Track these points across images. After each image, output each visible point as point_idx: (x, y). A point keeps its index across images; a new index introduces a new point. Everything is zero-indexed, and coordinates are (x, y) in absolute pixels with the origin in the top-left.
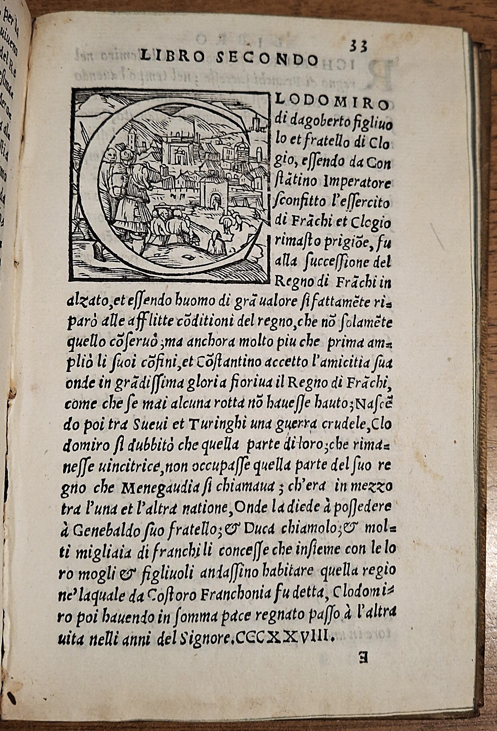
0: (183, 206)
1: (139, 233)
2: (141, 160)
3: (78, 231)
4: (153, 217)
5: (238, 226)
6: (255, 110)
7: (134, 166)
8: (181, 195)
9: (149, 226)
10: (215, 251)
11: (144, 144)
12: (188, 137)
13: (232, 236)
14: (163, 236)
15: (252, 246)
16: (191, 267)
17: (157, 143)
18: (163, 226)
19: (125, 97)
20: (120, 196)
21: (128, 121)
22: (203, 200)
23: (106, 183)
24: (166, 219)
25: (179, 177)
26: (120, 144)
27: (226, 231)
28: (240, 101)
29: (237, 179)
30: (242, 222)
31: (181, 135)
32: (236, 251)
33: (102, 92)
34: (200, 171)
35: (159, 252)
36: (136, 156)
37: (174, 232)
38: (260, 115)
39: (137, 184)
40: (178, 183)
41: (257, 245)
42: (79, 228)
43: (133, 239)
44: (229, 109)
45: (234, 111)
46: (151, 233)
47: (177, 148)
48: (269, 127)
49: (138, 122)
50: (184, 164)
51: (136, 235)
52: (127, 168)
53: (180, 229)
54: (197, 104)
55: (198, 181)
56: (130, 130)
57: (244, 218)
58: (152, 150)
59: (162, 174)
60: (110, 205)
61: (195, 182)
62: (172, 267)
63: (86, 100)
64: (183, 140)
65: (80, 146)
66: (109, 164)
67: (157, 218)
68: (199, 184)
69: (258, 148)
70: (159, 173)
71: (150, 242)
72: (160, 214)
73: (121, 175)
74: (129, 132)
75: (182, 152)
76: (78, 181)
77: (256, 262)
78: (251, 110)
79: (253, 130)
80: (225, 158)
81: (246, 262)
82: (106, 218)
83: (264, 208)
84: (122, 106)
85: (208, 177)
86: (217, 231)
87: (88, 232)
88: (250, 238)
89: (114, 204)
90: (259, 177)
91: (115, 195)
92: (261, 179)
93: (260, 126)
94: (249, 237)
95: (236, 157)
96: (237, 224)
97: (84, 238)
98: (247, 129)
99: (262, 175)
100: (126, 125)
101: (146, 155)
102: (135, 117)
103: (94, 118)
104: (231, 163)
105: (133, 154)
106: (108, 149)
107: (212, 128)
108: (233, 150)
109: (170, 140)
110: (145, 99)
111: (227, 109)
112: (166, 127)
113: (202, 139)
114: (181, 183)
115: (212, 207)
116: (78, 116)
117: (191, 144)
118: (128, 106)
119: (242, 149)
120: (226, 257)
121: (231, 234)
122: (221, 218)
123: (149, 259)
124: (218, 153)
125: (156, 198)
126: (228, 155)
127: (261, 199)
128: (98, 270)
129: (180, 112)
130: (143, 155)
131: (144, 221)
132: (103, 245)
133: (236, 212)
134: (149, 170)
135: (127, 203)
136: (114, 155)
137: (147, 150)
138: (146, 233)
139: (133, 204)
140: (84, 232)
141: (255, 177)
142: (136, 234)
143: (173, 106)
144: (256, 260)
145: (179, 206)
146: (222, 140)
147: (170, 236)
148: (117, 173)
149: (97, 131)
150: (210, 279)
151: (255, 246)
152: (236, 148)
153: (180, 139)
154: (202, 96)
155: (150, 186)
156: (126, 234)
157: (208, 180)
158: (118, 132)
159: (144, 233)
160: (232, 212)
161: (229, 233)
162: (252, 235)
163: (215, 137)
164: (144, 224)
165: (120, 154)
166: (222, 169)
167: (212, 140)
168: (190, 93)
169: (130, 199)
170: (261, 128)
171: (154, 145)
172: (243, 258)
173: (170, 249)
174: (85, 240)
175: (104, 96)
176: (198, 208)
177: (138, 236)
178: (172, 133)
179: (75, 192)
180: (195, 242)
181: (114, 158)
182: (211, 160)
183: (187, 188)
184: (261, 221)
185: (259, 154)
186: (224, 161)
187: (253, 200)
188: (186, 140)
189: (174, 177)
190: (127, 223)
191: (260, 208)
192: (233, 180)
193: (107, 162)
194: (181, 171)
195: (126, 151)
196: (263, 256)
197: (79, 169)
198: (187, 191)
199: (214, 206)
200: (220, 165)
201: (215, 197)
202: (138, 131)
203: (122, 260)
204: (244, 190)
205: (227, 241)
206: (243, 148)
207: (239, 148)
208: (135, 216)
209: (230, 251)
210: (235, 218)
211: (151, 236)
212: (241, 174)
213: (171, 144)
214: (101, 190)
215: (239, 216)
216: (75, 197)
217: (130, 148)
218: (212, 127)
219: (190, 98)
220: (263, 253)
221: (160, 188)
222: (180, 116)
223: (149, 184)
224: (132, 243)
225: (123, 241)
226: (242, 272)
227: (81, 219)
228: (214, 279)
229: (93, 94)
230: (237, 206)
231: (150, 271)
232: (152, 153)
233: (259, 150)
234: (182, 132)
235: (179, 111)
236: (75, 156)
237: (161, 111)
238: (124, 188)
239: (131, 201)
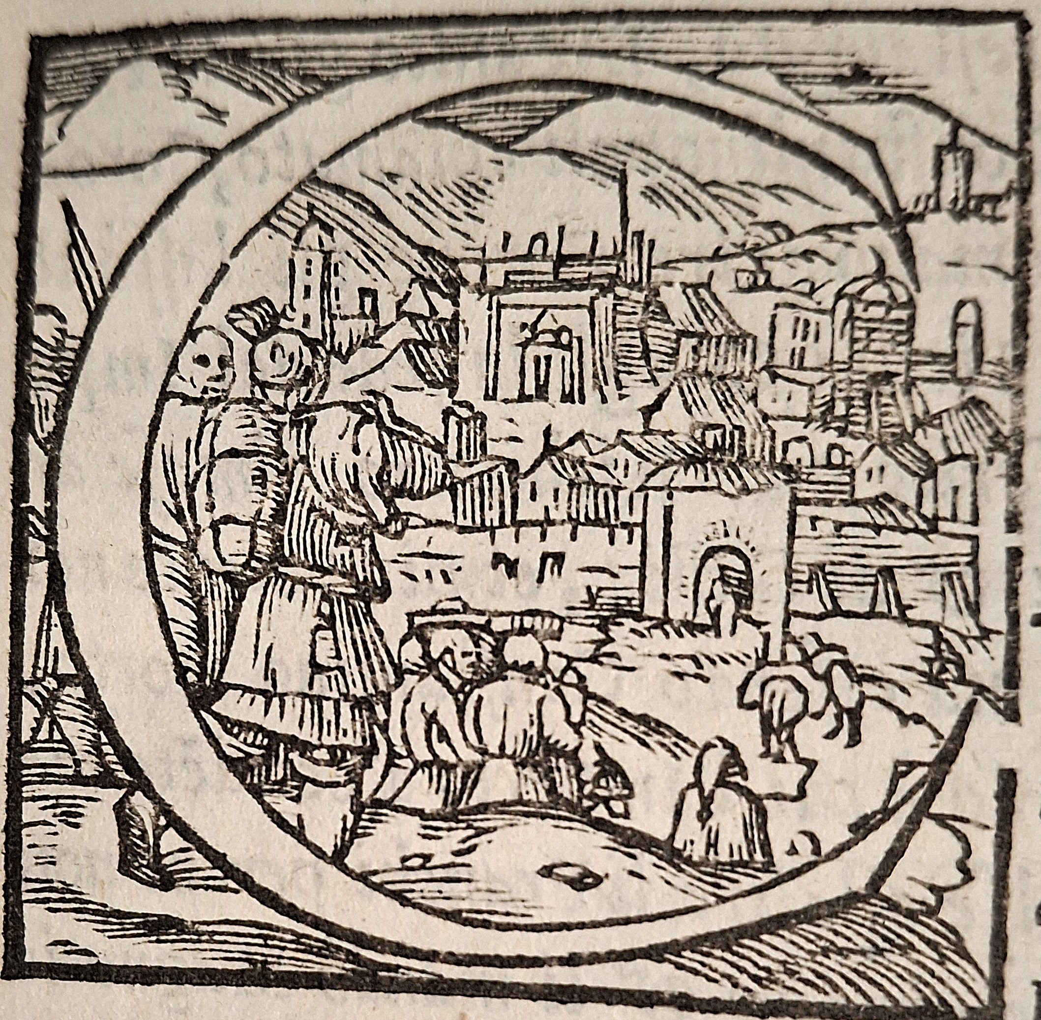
0: (553, 616)
1: (331, 749)
2: (348, 382)
3: (50, 740)
4: (400, 673)
5: (839, 718)
6: (946, 105)
7: (319, 415)
8: (544, 557)
9: (381, 715)
10: (712, 845)
11: (368, 301)
12: (590, 258)
13: (803, 769)
14: (450, 768)
15: (913, 824)
16: (582, 926)
17: (434, 296)
18: (448, 718)
19: (277, 63)
20: (246, 565)
21: (289, 187)
22: (654, 581)
23: (184, 504)
24: (465, 682)
25: (537, 464)
26: (250, 306)
27: (775, 747)
28: (866, 57)
29: (842, 466)
30: (863, 697)
31: (552, 249)
32: (826, 849)
33: (167, 46)
34: (648, 431)
35: (427, 847)
36: (327, 365)
37: (502, 747)
38: (974, 131)
39: (329, 508)
40: (533, 497)
41: (941, 820)
42: (53, 722)
43: (306, 779)
44: (813, 102)
45: (836, 114)
46: (392, 755)
47: (530, 316)
48: (1024, 192)
49: (340, 190)
50: (567, 398)
51: (316, 762)
52: (282, 425)
53: (533, 731)
54: (642, 84)
55: (633, 482)
56: (301, 231)
57: (873, 679)
58: (404, 330)
59: (452, 454)
60: (199, 609)
61: (616, 489)
62: (486, 924)
63: (94, 89)
64: (566, 273)
65: (62, 318)
66: (198, 409)
67: (422, 677)
68: (639, 498)
69: (961, 304)
70: (439, 448)
71: (382, 795)
72: (435, 655)
73: (254, 462)
74: (298, 239)
75: (557, 334)
76: (51, 493)
77: (932, 912)
78: (929, 106)
79: (938, 208)
80: (783, 357)
81: (877, 906)
82: (181, 672)
83: (987, 620)
84: (263, 111)
85: (692, 461)
86: (726, 744)
87: (97, 746)
88: (905, 785)
89: (220, 605)
90: (964, 456)
91: (223, 562)
92: (975, 469)
93: (976, 190)
94: (897, 777)
95: (842, 353)
96: (832, 709)
97: (78, 772)
98: (906, 201)
99: (976, 444)
100: (281, 204)
101: (375, 356)
102: (325, 163)
103: (128, 177)
104: (812, 387)
105: (315, 353)
106: (191, 334)
107: (715, 207)
108: (827, 318)
109: (495, 277)
110: (375, 70)
111: (801, 104)
112: (481, 210)
113: (666, 265)
114: (545, 497)
115: (703, 618)
116: (56, 173)
117: (604, 290)
118: (291, 106)
119: (877, 312)
120: (766, 878)
121: (801, 761)
122: (751, 674)
123: (375, 879)
124: (745, 335)
125: (421, 575)
126: (798, 343)
127: (968, 573)
128: (137, 926)
129: (555, 123)
130: (363, 359)
131: (359, 692)
132: (164, 809)
133: (832, 647)
134: (391, 432)
135: (279, 601)
136: (223, 362)
137: (381, 330)
138: (368, 752)
139: (312, 606)
140: (74, 742)
141: (939, 454)
142: (317, 754)
143: (516, 96)
144: (931, 900)
145: (532, 613)
146: (767, 265)
147: (481, 766)
148: (233, 453)
149: (141, 238)
150: (678, 988)
151: (928, 825)
152: (844, 304)
153: (548, 266)
154: (667, 41)
155: (395, 515)
156: (270, 753)
157: (690, 478)
158: (243, 243)
159: (354, 750)
160: (811, 646)
161: (788, 754)
162: (912, 765)
163: (728, 249)
164: (358, 704)
165: (252, 352)
166: (766, 418)
167: (716, 266)
168: (609, 25)
169: (295, 581)
170: (984, 198)
171: (417, 304)
172: (860, 884)
173: (480, 832)
174: (78, 779)
175: (178, 65)
176: (629, 623)
177: (330, 764)
178: (507, 237)
179: (36, 547)
180: (606, 801)
181: (219, 378)
182: (708, 374)
183: (576, 523)
184: (965, 693)
185: (966, 337)
186: (774, 377)
187: (926, 583)
188: (577, 271)
189: (512, 465)
190: (276, 701)
191: (964, 623)
192: (821, 475)
193: (186, 400)
194: (547, 433)
195: (280, 337)
196: (968, 876)
197: (57, 434)
198: (574, 537)
199: (715, 615)
200: (754, 397)
201: (722, 568)
202: (339, 233)
203: (246, 883)
204: (878, 529)
205: (776, 797)
206: (880, 303)
207: (859, 308)
208: (316, 667)
209: (793, 851)
210: (827, 678)
211: (390, 764)
212: (866, 444)
213: (504, 299)
214: (156, 540)
215: (847, 666)
216: (39, 572)
217: (298, 324)
218: (716, 198)
219: (605, 53)
220: (971, 863)
221: (440, 523)
222: (550, 150)
223: (388, 503)
224: (297, 799)
225: (256, 792)
226: (854, 960)
227: (63, 681)
228: (701, 989)
229: (123, 61)
230: (837, 612)
231: (382, 941)
232: (405, 342)
233: (968, 314)
234: (562, 229)
235: (547, 120)
236: (37, 372)
237: (454, 126)
238: (268, 529)
239: (299, 588)
